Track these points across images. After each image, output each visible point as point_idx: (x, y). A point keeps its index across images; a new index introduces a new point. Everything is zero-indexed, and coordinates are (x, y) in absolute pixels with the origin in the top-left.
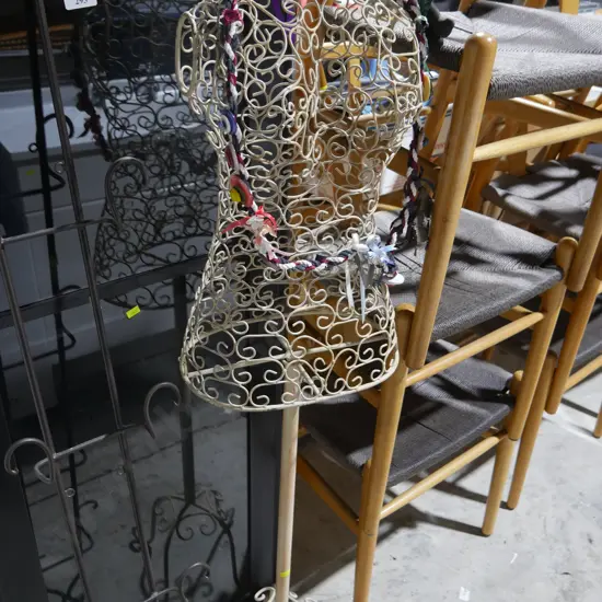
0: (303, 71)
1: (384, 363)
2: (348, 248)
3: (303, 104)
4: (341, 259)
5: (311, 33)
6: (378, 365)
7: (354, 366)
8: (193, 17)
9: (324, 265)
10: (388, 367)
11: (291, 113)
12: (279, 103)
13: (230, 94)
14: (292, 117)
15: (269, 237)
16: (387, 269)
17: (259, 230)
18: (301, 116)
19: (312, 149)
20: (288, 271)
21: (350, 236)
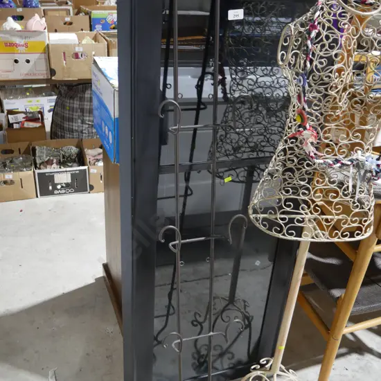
0: (346, 58)
1: (364, 229)
2: (354, 157)
3: (344, 74)
4: (349, 163)
5: (353, 39)
6: (360, 229)
7: (346, 226)
8: (293, 27)
9: (339, 165)
10: (366, 232)
11: (336, 78)
12: (331, 72)
13: (305, 66)
14: (336, 81)
15: (312, 143)
16: (374, 174)
17: (308, 139)
18: (342, 81)
19: (343, 101)
20: (319, 164)
21: (356, 152)
